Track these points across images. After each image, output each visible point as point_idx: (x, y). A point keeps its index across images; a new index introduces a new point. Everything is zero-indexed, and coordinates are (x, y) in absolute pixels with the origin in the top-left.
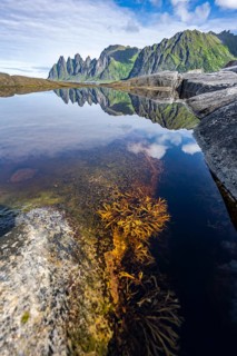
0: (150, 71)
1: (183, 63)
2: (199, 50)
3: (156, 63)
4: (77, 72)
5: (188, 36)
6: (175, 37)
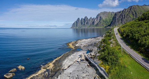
0: (120, 21)
1: (135, 17)
2: (140, 12)
3: (122, 18)
4: (85, 24)
5: (134, 7)
6: (129, 8)
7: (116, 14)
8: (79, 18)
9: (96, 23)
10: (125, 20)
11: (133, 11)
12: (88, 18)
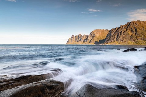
0: (116, 38)
1: (134, 34)
2: (142, 28)
3: (118, 35)
4: (79, 40)
5: (134, 23)
6: (127, 24)
7: (110, 31)
8: (73, 35)
9: (89, 40)
10: (121, 37)
11: (133, 28)
12: (81, 36)
